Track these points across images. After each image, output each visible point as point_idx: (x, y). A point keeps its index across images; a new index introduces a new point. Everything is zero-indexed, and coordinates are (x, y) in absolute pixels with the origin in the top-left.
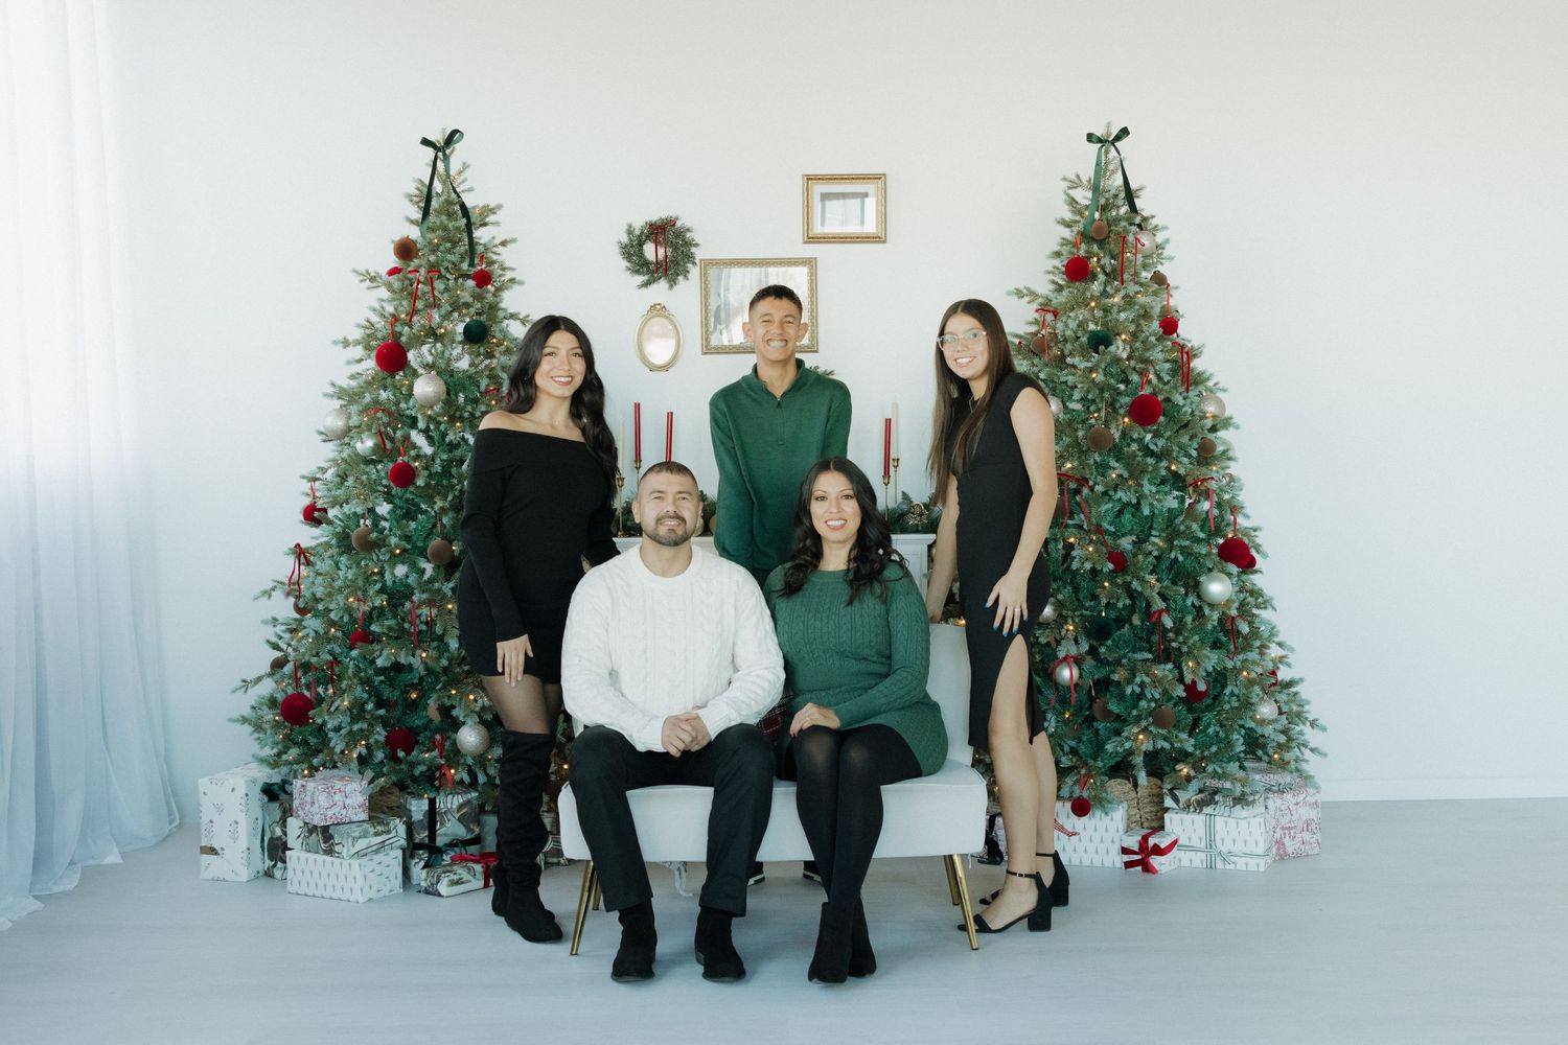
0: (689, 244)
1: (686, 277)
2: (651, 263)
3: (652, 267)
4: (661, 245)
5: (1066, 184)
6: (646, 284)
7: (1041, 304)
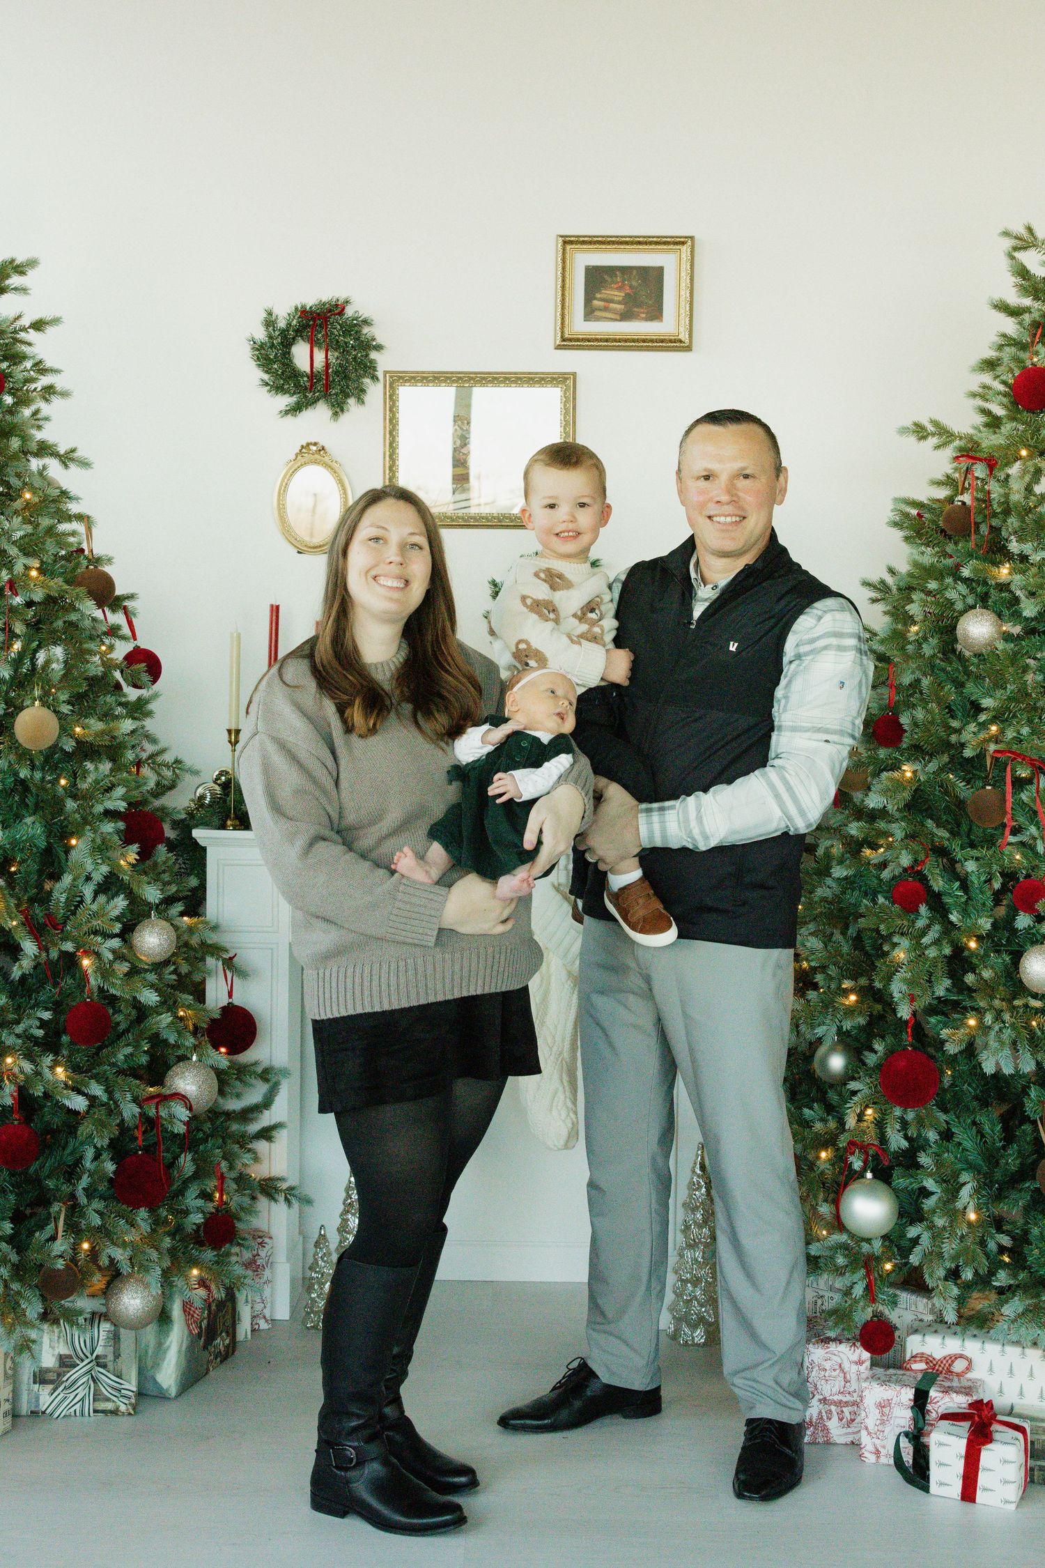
0: (368, 346)
1: (361, 401)
2: (302, 375)
3: (304, 381)
4: (320, 348)
5: (1008, 243)
6: (296, 409)
7: (960, 449)
